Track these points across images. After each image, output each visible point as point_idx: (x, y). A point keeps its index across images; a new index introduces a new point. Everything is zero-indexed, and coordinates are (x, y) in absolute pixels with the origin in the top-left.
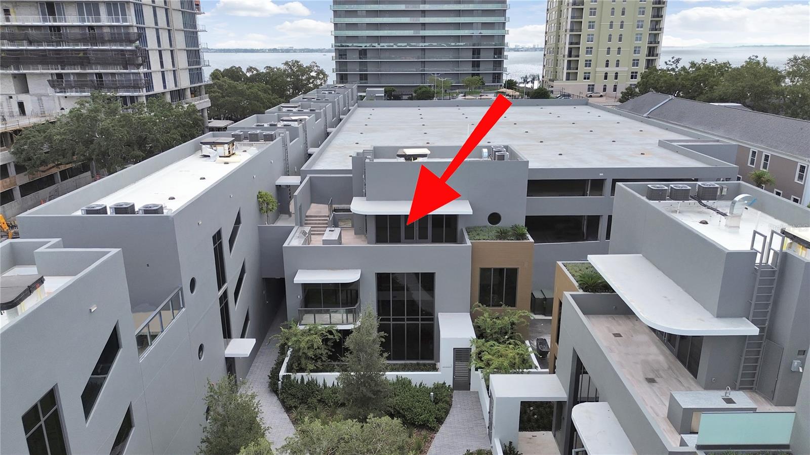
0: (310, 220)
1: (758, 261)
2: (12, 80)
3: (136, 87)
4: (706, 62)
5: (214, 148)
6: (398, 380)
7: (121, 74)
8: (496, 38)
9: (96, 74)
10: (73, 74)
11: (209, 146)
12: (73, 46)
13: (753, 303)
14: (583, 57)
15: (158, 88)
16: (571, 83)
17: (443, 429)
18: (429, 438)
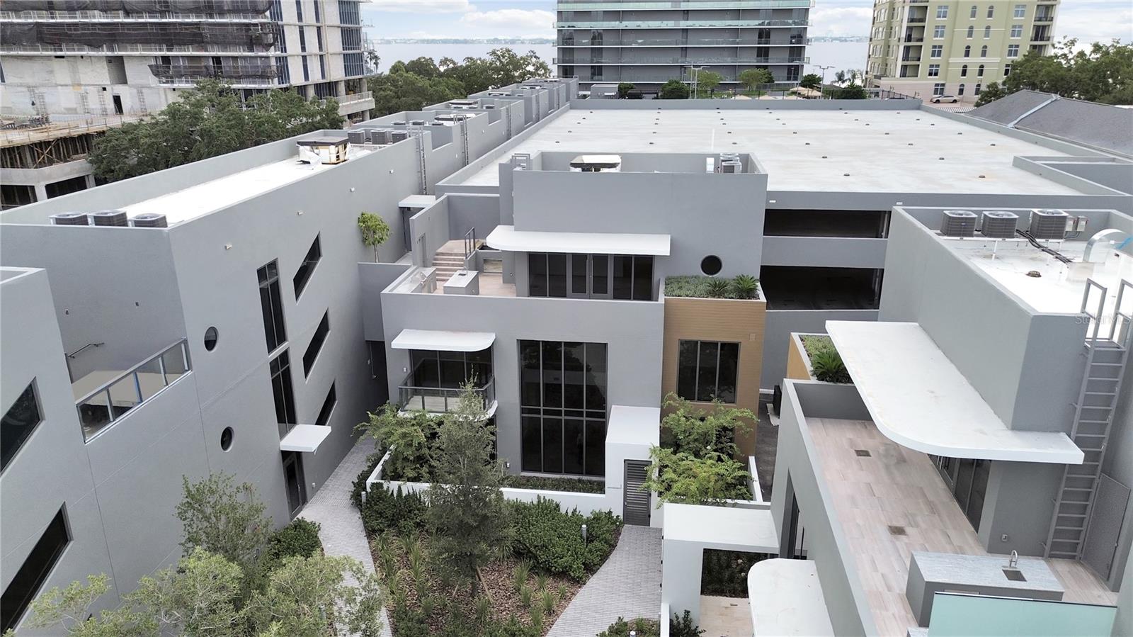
0: (441, 260)
1: (1090, 334)
2: (106, 66)
3: (265, 76)
4: (1118, 43)
5: (316, 151)
6: (539, 501)
7: (245, 58)
8: (794, 14)
9: (213, 57)
10: (183, 57)
11: (308, 148)
12: (183, 17)
13: (1079, 408)
14: (930, 40)
15: (296, 78)
16: (908, 81)
17: (594, 581)
18: (569, 594)
